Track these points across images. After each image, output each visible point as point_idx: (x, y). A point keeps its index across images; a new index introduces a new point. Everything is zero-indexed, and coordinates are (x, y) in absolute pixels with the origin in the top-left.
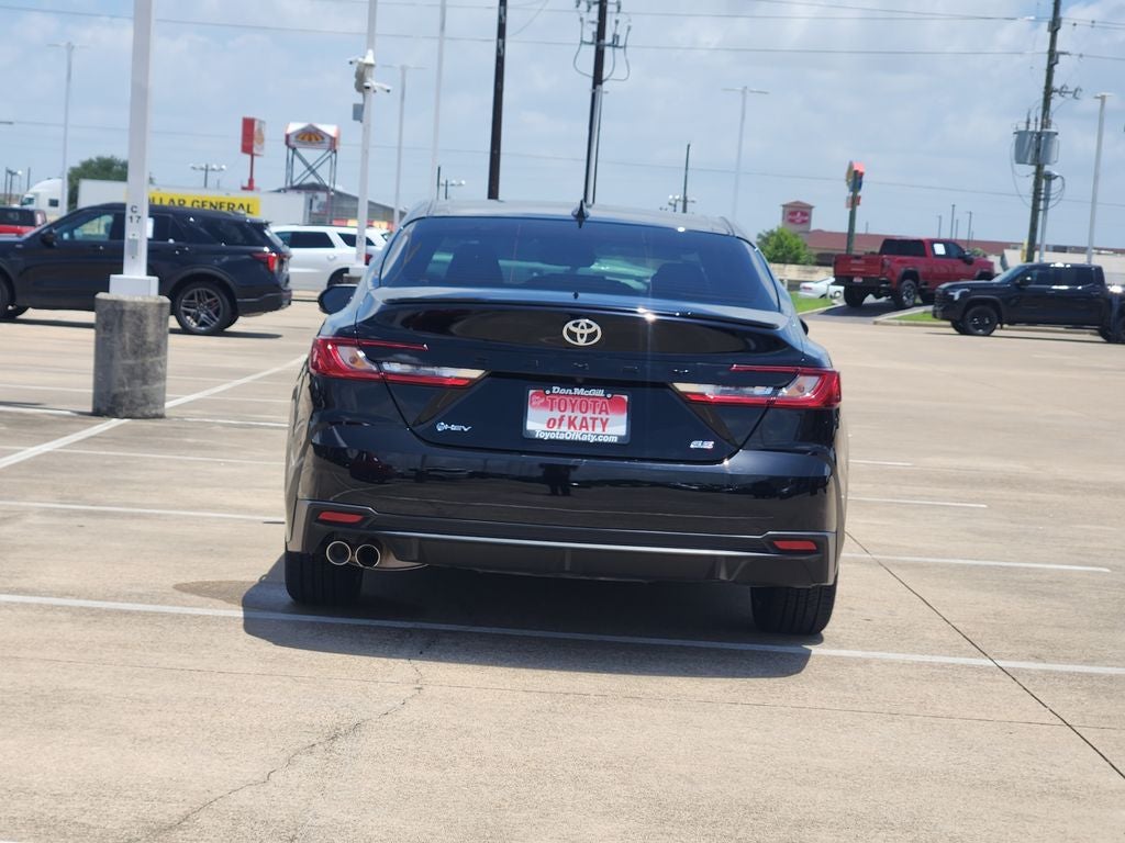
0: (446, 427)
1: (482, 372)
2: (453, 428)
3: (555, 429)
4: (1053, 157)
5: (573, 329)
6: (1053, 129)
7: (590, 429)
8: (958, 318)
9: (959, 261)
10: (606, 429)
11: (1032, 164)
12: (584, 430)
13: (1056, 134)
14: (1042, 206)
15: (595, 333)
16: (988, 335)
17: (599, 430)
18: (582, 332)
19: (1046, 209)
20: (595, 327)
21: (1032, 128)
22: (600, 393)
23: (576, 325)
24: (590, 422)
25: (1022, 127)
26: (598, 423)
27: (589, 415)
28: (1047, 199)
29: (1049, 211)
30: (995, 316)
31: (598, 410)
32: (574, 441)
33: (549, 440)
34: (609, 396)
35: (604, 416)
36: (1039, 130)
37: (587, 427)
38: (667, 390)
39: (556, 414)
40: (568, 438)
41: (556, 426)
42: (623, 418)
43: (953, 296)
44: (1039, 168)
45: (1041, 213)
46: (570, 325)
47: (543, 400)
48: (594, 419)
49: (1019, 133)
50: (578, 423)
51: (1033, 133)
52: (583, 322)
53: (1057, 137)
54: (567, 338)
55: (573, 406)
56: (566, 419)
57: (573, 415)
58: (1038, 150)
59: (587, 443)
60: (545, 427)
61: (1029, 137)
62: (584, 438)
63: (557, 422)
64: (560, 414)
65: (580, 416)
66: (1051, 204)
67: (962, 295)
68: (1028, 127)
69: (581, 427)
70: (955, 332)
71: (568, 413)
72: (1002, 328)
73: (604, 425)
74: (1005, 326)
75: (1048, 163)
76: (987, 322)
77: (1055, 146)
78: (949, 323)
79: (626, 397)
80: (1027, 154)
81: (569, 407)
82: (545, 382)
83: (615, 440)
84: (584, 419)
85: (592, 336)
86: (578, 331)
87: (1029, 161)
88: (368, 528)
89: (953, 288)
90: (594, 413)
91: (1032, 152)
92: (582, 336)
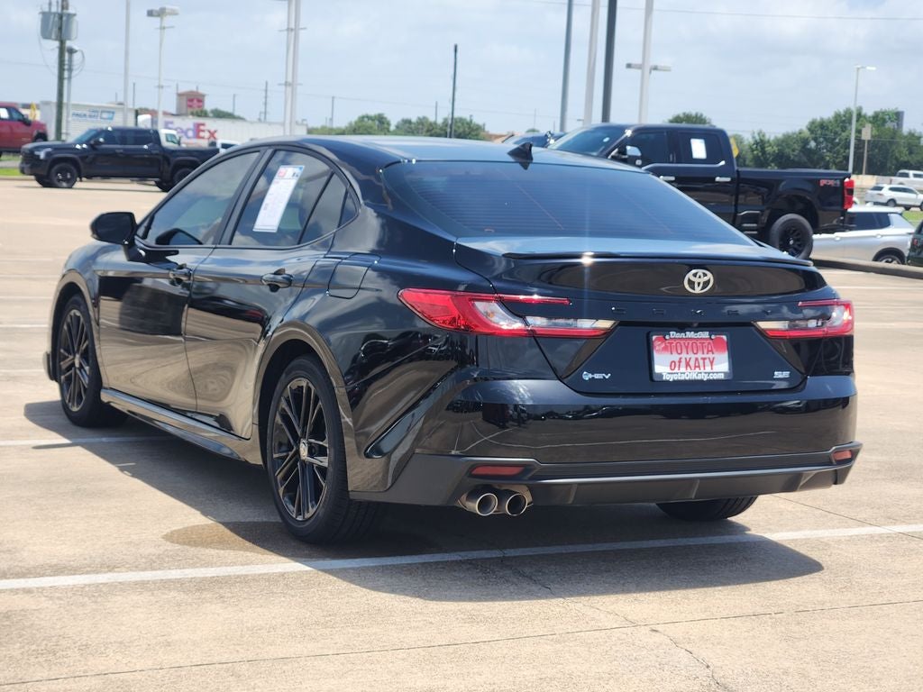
0: (590, 376)
1: (613, 322)
2: (597, 376)
3: (676, 370)
4: (74, 34)
5: (693, 279)
6: (71, 11)
7: (702, 368)
8: (44, 173)
9: (19, 123)
10: (714, 367)
11: (56, 40)
12: (697, 369)
13: (75, 15)
14: (66, 74)
15: (709, 281)
16: (70, 187)
17: (708, 369)
18: (699, 281)
19: (70, 78)
20: (710, 276)
21: (54, 9)
22: (705, 335)
23: (695, 275)
24: (701, 362)
25: (47, 10)
26: (707, 362)
27: (700, 355)
28: (70, 70)
29: (73, 80)
30: (75, 171)
31: (706, 351)
32: (692, 381)
33: (674, 381)
34: (713, 337)
35: (711, 355)
36: (60, 10)
37: (699, 367)
38: (752, 328)
39: (675, 357)
40: (687, 378)
41: (677, 368)
42: (725, 356)
43: (38, 156)
44: (62, 43)
45: (66, 82)
46: (690, 275)
47: (663, 345)
48: (704, 359)
49: (43, 13)
50: (692, 363)
51: (54, 14)
52: (700, 272)
53: (76, 18)
54: (687, 286)
55: (687, 348)
56: (683, 360)
57: (688, 357)
58: (60, 29)
59: (702, 381)
60: (668, 370)
61: (52, 17)
62: (699, 377)
63: (677, 364)
64: (679, 356)
65: (693, 357)
66: (74, 73)
67: (48, 154)
68: (50, 8)
69: (695, 367)
70: (38, 185)
71: (684, 355)
72: (81, 181)
73: (712, 363)
74: (84, 179)
75: (69, 39)
76: (69, 176)
77: (74, 26)
78: (33, 177)
79: (724, 337)
80: (52, 29)
81: (684, 350)
82: (664, 327)
83: (721, 376)
84: (697, 359)
85: (706, 283)
86: (696, 280)
87: (53, 36)
88: (531, 479)
89: (38, 148)
90: (703, 353)
91: (55, 30)
92: (699, 284)
